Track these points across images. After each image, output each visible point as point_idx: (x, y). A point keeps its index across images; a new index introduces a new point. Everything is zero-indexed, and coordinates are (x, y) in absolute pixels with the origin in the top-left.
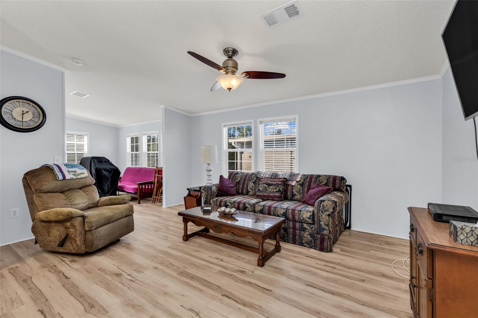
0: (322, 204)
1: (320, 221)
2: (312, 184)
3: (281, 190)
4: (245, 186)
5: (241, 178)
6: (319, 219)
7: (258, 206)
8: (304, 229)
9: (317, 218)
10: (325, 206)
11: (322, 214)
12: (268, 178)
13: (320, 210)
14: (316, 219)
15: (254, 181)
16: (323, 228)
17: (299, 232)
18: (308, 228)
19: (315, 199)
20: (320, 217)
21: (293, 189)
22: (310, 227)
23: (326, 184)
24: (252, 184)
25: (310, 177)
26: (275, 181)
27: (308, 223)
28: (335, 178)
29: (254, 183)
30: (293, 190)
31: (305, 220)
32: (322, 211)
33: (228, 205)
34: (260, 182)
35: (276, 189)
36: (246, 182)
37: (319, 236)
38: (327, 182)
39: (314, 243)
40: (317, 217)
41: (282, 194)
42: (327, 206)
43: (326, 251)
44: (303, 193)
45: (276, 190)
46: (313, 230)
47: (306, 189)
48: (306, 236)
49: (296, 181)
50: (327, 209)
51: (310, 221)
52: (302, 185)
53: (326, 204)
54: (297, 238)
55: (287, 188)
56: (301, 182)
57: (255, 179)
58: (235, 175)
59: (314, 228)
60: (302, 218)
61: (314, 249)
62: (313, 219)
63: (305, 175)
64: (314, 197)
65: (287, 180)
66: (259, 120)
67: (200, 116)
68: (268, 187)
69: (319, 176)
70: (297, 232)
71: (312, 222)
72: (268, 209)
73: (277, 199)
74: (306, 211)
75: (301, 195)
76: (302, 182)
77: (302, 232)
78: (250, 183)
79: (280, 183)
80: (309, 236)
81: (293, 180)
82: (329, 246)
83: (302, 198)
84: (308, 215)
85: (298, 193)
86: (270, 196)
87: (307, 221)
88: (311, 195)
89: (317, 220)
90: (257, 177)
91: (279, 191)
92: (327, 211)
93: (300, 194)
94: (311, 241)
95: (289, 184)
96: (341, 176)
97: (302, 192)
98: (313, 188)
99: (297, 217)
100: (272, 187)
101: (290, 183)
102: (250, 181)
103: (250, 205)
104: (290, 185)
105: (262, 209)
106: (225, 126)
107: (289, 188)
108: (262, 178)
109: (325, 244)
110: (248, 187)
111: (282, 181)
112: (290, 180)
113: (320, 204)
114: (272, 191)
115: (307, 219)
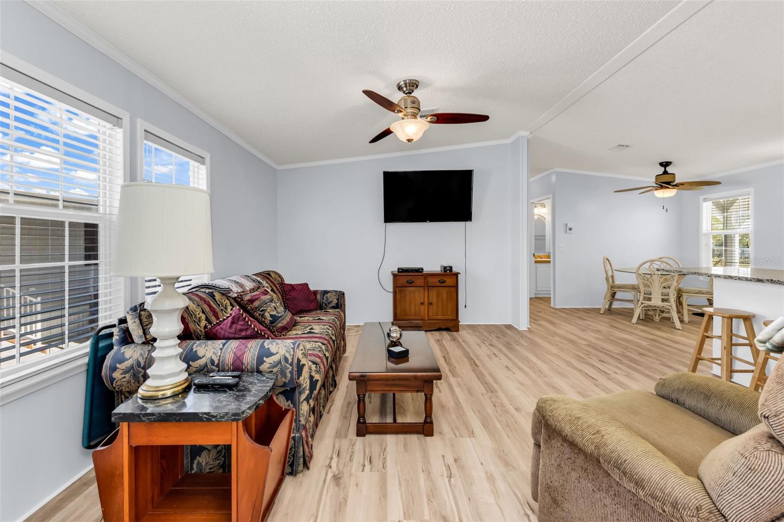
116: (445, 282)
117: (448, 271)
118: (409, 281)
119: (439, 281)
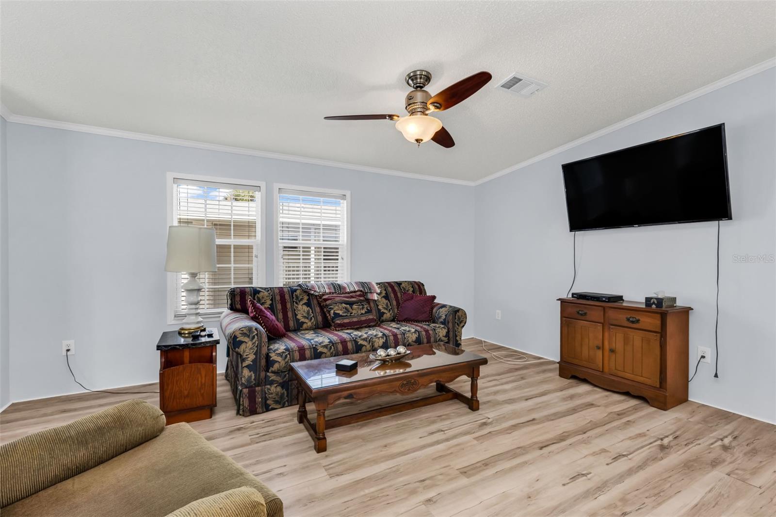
2: (399, 295)
4: (290, 314)
5: (272, 300)
7: (377, 340)
10: (460, 316)
11: (458, 327)
12: (332, 293)
14: (451, 334)
15: (305, 301)
21: (378, 306)
24: (306, 308)
25: (389, 285)
26: (352, 297)
29: (308, 304)
32: (457, 324)
33: (321, 353)
34: (327, 302)
35: (363, 308)
36: (288, 306)
38: (414, 290)
47: (394, 303)
49: (377, 293)
50: (462, 319)
52: (387, 298)
56: (383, 294)
57: (306, 297)
60: (439, 338)
65: (365, 294)
68: (351, 307)
72: (394, 339)
75: (390, 312)
76: (385, 294)
78: (300, 307)
79: (359, 299)
85: (388, 309)
99: (432, 340)
100: (355, 306)
101: (371, 297)
102: (297, 303)
103: (327, 348)
104: (371, 300)
105: (384, 341)
106: (176, 180)
108: (324, 295)
110: (296, 315)
111: (360, 296)
112: (367, 292)
114: (360, 313)
115: (444, 338)
116: (638, 321)
117: (654, 306)
118: (581, 313)
119: (628, 320)
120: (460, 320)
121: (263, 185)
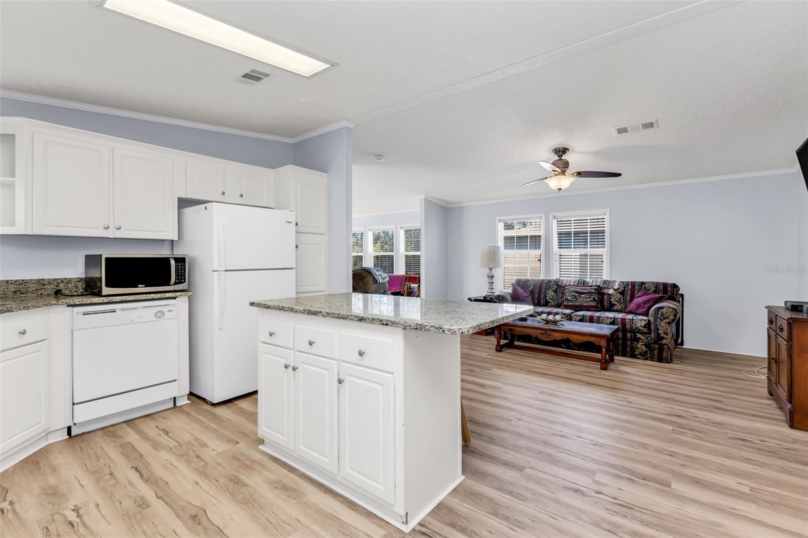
0: (660, 311)
1: (658, 329)
2: (636, 292)
3: (596, 299)
4: (542, 296)
5: (534, 287)
6: (657, 328)
8: (638, 340)
9: (655, 327)
10: (664, 313)
11: (660, 322)
12: (574, 285)
13: (658, 317)
14: (652, 327)
15: (554, 289)
16: (662, 337)
17: (631, 343)
18: (642, 337)
19: (645, 307)
20: (657, 325)
21: (610, 298)
22: (644, 336)
23: (655, 292)
24: (553, 293)
25: (631, 284)
26: (586, 289)
27: (643, 333)
28: (665, 285)
29: (555, 291)
30: (611, 300)
31: (639, 330)
32: (660, 319)
34: (566, 291)
35: (589, 298)
36: (543, 290)
37: (656, 346)
38: (656, 290)
39: (650, 354)
40: (655, 325)
41: (598, 304)
42: (666, 313)
43: (666, 361)
44: (625, 303)
45: (589, 300)
46: (648, 339)
47: (628, 298)
48: (640, 346)
49: (614, 289)
50: (666, 316)
51: (645, 330)
52: (622, 293)
53: (665, 311)
54: (628, 349)
55: (603, 298)
56: (620, 290)
57: (555, 287)
58: (548, 283)
59: (650, 338)
60: (636, 327)
61: (650, 360)
62: (649, 329)
63: (623, 282)
64: (644, 305)
65: (601, 288)
66: (551, 215)
67: (461, 207)
68: (579, 296)
69: (643, 283)
70: (629, 343)
71: (647, 331)
72: (590, 318)
73: (593, 309)
74: (640, 321)
75: (622, 305)
76: (623, 290)
77: (635, 343)
78: (549, 292)
79: (593, 291)
80: (643, 347)
81: (609, 287)
82: (669, 356)
83: (624, 309)
84: (643, 323)
85: (618, 302)
86: (583, 305)
87: (642, 330)
88: (639, 304)
89: (655, 329)
90: (558, 285)
91: (594, 299)
92: (666, 318)
93: (621, 303)
94: (646, 352)
95: (604, 293)
96: (672, 282)
97: (623, 301)
98: (638, 297)
99: (628, 327)
100: (583, 295)
101: (605, 291)
102: (548, 290)
103: (565, 315)
104: (606, 293)
105: (580, 319)
106: (500, 221)
107: (606, 297)
108: (566, 286)
109: (665, 354)
110: (546, 297)
111: (595, 289)
112: (605, 288)
113: (658, 312)
114: (584, 300)
115: (641, 328)
116: (783, 329)
120: (664, 317)
121: (543, 215)
